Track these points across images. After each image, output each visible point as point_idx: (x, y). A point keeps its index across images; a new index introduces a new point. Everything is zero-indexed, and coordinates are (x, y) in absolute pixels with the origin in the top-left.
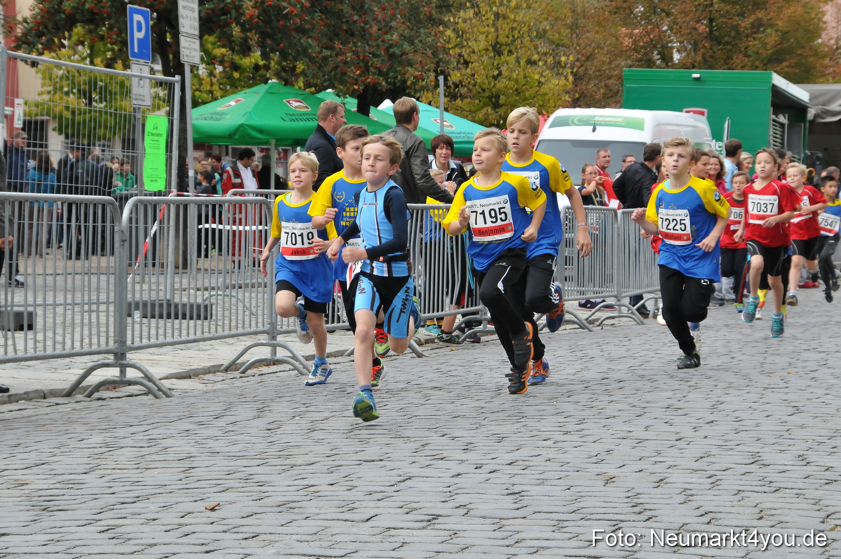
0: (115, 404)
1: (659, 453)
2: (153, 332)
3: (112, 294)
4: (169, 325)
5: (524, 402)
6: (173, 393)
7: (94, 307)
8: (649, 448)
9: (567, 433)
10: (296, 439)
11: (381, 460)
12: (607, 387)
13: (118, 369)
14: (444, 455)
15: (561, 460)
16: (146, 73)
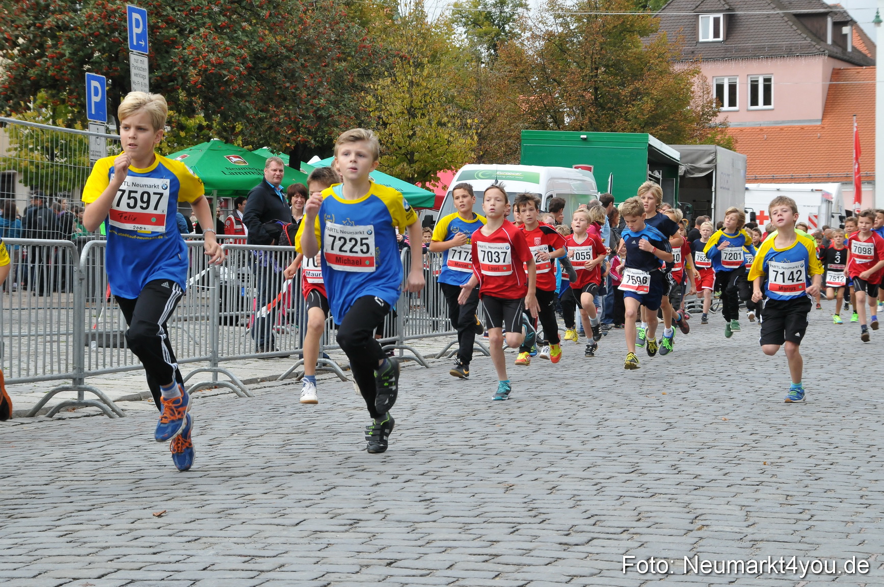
0: (73, 423)
1: (552, 464)
2: (108, 360)
3: (71, 326)
4: (122, 353)
5: (435, 420)
6: (126, 413)
7: (55, 338)
8: (544, 459)
9: (473, 447)
10: (234, 454)
11: (309, 472)
12: (508, 407)
13: (77, 392)
14: (365, 467)
15: (467, 471)
16: (102, 132)
